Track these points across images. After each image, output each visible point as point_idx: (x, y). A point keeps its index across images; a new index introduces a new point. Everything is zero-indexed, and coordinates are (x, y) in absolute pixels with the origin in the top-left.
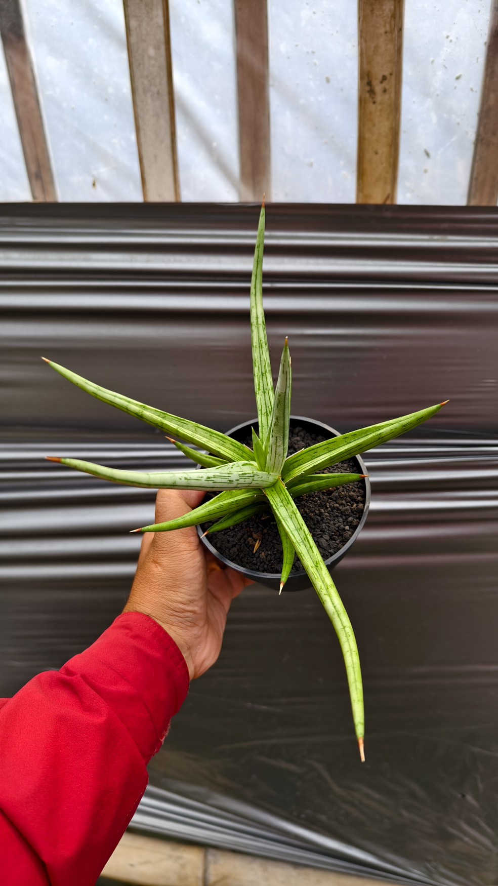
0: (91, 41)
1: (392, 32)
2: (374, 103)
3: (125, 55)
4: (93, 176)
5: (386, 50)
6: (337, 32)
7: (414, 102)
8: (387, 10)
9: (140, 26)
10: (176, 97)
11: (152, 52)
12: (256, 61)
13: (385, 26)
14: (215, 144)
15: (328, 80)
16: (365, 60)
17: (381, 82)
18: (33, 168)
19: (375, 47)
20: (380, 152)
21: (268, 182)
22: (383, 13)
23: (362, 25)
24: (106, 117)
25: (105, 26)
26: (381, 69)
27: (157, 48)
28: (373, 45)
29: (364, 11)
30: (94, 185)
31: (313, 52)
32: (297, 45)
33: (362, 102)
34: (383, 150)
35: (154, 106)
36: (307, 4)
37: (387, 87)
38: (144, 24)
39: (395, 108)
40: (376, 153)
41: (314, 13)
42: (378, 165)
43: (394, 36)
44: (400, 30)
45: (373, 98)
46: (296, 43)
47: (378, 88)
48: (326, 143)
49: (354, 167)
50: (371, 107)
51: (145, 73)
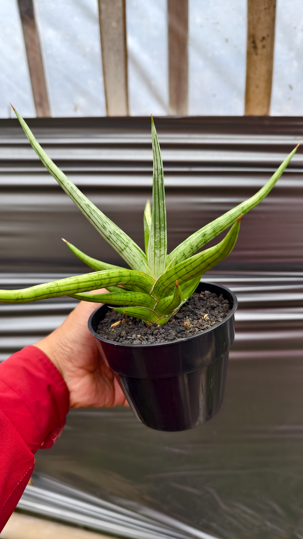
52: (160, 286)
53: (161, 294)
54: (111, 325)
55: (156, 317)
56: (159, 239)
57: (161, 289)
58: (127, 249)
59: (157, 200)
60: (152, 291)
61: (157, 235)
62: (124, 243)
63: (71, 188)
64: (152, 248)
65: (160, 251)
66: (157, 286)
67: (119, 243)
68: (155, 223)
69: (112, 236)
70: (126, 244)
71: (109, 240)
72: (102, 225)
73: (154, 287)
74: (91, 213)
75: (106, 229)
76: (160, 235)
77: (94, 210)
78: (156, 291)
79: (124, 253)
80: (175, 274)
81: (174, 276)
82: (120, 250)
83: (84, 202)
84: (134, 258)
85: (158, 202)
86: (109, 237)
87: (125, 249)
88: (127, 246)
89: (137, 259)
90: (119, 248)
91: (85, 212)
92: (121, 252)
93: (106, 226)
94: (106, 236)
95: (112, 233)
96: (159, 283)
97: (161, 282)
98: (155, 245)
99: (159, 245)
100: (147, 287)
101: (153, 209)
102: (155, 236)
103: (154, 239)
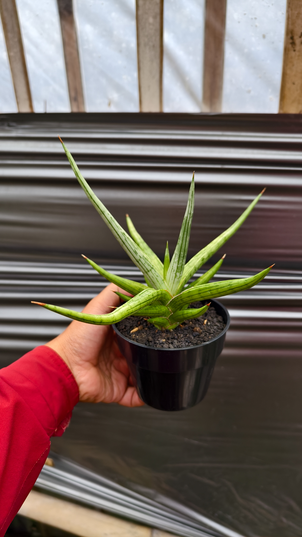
2: (294, 51)
6: (272, 5)
15: (264, 36)
16: (290, 23)
17: (300, 37)
19: (297, 14)
20: (296, 83)
26: (300, 28)
31: (256, 18)
33: (286, 50)
34: (299, 82)
40: (294, 84)
42: (294, 92)
45: (294, 48)
47: (298, 41)
48: (260, 77)
49: (278, 93)
50: (292, 54)
52: (178, 301)
53: (176, 306)
54: (130, 331)
55: (169, 324)
56: (181, 265)
57: (178, 303)
58: (153, 271)
59: (185, 236)
60: (168, 303)
61: (180, 262)
62: (150, 266)
63: (110, 218)
64: (174, 271)
65: (180, 274)
66: (174, 301)
67: (146, 265)
69: (142, 260)
71: (138, 262)
72: (134, 251)
73: (171, 301)
74: (126, 240)
75: (137, 254)
76: (183, 262)
77: (128, 238)
78: (173, 304)
79: (150, 273)
81: (197, 295)
82: (147, 271)
84: (157, 277)
85: (186, 238)
86: (138, 260)
87: (151, 270)
88: (152, 268)
89: (159, 279)
90: (145, 269)
91: (121, 239)
92: (146, 273)
93: (138, 251)
94: (136, 259)
95: (142, 257)
96: (178, 298)
97: (181, 298)
98: (177, 269)
99: (180, 269)
100: (166, 302)
101: (180, 242)
102: (178, 262)
103: (177, 265)
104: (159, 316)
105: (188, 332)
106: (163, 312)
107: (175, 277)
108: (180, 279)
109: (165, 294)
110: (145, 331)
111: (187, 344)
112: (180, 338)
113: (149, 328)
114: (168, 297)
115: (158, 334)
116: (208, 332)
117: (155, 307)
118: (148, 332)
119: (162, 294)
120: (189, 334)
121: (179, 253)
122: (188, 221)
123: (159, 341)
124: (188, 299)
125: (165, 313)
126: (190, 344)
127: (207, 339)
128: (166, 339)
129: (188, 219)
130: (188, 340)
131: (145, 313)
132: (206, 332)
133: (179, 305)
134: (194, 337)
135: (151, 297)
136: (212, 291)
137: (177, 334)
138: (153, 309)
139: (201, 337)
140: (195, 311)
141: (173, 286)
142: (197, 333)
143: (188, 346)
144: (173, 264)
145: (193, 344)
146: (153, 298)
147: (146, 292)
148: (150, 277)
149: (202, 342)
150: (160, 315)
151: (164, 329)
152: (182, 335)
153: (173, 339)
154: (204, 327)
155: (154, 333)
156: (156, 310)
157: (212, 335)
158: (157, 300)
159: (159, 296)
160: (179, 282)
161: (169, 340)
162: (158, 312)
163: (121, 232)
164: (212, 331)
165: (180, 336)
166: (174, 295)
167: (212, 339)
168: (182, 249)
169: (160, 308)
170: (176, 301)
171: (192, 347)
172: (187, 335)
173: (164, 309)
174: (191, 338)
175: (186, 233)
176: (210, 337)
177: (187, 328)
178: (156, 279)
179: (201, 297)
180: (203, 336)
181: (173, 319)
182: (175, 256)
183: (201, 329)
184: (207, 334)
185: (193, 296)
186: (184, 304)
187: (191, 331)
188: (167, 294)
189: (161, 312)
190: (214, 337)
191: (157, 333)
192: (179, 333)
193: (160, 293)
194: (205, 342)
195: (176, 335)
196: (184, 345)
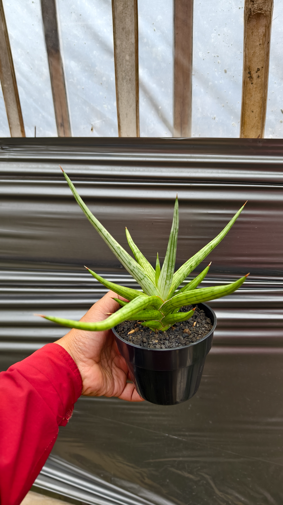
0: (95, 52)
1: (263, 44)
3: (113, 60)
4: (92, 125)
5: (260, 54)
6: (232, 45)
7: (275, 83)
8: (261, 32)
9: (122, 44)
10: (140, 82)
11: (127, 58)
12: (185, 62)
13: (259, 41)
14: (160, 107)
15: (226, 72)
16: (247, 60)
17: (257, 72)
18: (60, 121)
19: (253, 53)
20: (255, 111)
21: (190, 128)
22: (259, 34)
23: (246, 40)
24: (101, 93)
25: (103, 45)
26: (256, 64)
27: (131, 55)
28: (252, 52)
29: (248, 33)
30: (92, 129)
31: (218, 56)
32: (208, 53)
33: (245, 83)
34: (257, 110)
35: (127, 87)
36: (215, 30)
37: (260, 75)
38: (124, 43)
39: (264, 86)
40: (253, 112)
41: (219, 35)
42: (253, 118)
43: (265, 46)
44: (269, 43)
46: (208, 52)
47: (255, 75)
48: (223, 106)
49: (239, 120)
50: (250, 86)
51: (123, 69)
52: (169, 305)
53: (167, 310)
54: (128, 333)
55: (162, 326)
56: (170, 274)
57: (169, 308)
58: (145, 279)
59: (172, 248)
60: (160, 308)
61: (169, 271)
62: (143, 275)
63: (107, 235)
64: (164, 279)
65: (170, 281)
66: (166, 305)
67: (139, 274)
68: (169, 262)
69: (135, 270)
70: (144, 275)
71: (132, 272)
72: (129, 262)
73: (163, 306)
74: (121, 253)
75: (131, 264)
76: (171, 271)
77: (123, 251)
78: (164, 308)
79: (143, 281)
80: (185, 300)
82: (140, 279)
83: (116, 245)
84: (149, 285)
85: (173, 250)
86: (132, 270)
87: (144, 279)
88: (145, 277)
89: (151, 286)
90: (139, 278)
91: (116, 252)
92: (140, 281)
93: (131, 262)
94: (130, 269)
95: (135, 267)
96: (168, 303)
97: (171, 303)
98: (167, 277)
99: (169, 277)
100: (159, 306)
101: (168, 253)
102: (168, 271)
103: (166, 273)
104: (151, 320)
105: (178, 334)
106: (155, 316)
107: (165, 284)
108: (170, 286)
109: (157, 300)
110: (140, 333)
111: (177, 344)
112: (171, 339)
113: (144, 330)
114: (160, 302)
115: (152, 336)
116: (196, 334)
117: (148, 312)
118: (143, 334)
119: (153, 300)
120: (180, 336)
121: (168, 263)
122: (174, 235)
123: (152, 342)
124: (177, 304)
125: (158, 316)
126: (180, 344)
127: (195, 339)
128: (159, 340)
129: (174, 234)
130: (178, 341)
131: (138, 318)
132: (195, 334)
133: (170, 309)
134: (184, 338)
135: (143, 303)
136: (197, 297)
137: (169, 336)
138: (146, 314)
139: (190, 338)
140: (183, 315)
141: (164, 292)
142: (186, 334)
143: (178, 346)
144: (163, 273)
145: (182, 344)
146: (145, 304)
147: (139, 299)
148: (143, 285)
149: (190, 343)
150: (153, 318)
151: (157, 331)
152: (173, 337)
153: (165, 340)
154: (193, 328)
155: (148, 335)
156: (148, 314)
157: (200, 336)
158: (149, 305)
159: (151, 302)
160: (169, 288)
161: (161, 341)
162: (150, 316)
163: (117, 246)
164: (200, 332)
165: (171, 337)
166: (165, 300)
167: (199, 339)
168: (170, 260)
169: (153, 312)
170: (167, 305)
171: (181, 347)
172: (177, 336)
173: (156, 313)
174: (181, 339)
175: (172, 245)
176: (198, 338)
177: (178, 330)
178: (149, 286)
179: (188, 302)
180: (192, 337)
181: (165, 321)
182: (165, 266)
183: (191, 331)
184: (196, 335)
185: (182, 301)
186: (174, 308)
187: (181, 333)
188: (158, 299)
189: (154, 316)
190: (201, 337)
191: (151, 334)
192: (171, 335)
193: (151, 299)
194: (193, 342)
195: (167, 336)
196: (175, 345)
